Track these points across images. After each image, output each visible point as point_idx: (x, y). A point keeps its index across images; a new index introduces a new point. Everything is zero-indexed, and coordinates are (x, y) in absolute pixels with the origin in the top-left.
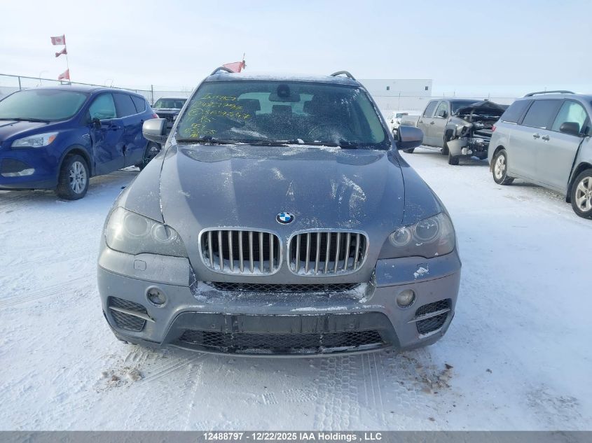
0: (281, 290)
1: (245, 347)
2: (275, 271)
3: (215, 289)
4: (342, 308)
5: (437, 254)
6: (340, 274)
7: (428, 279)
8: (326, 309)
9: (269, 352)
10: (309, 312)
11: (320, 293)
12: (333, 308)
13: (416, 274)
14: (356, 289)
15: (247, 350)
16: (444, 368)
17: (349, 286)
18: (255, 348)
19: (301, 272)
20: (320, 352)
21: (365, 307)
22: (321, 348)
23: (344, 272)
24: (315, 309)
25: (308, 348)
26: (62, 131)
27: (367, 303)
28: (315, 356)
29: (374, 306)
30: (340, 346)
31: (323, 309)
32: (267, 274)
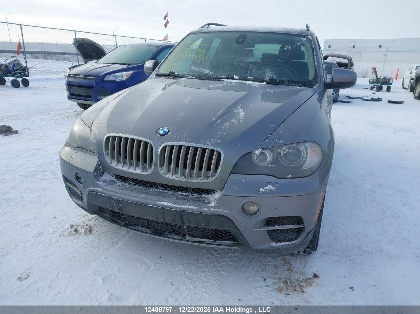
0: (157, 187)
1: (135, 225)
2: (149, 171)
3: (115, 180)
4: (194, 207)
5: (290, 176)
6: (198, 180)
7: (273, 196)
8: (181, 206)
9: (150, 232)
10: (168, 206)
11: (184, 194)
12: (187, 207)
13: (262, 190)
14: (213, 195)
15: (136, 227)
16: (311, 276)
17: (209, 192)
18: (141, 226)
19: (169, 176)
20: (185, 239)
21: (212, 209)
22: (187, 236)
23: (201, 180)
24: (173, 205)
25: (177, 234)
26: (135, 71)
27: (214, 207)
28: (180, 241)
29: (220, 210)
30: (202, 238)
31: (178, 206)
32: (143, 173)
